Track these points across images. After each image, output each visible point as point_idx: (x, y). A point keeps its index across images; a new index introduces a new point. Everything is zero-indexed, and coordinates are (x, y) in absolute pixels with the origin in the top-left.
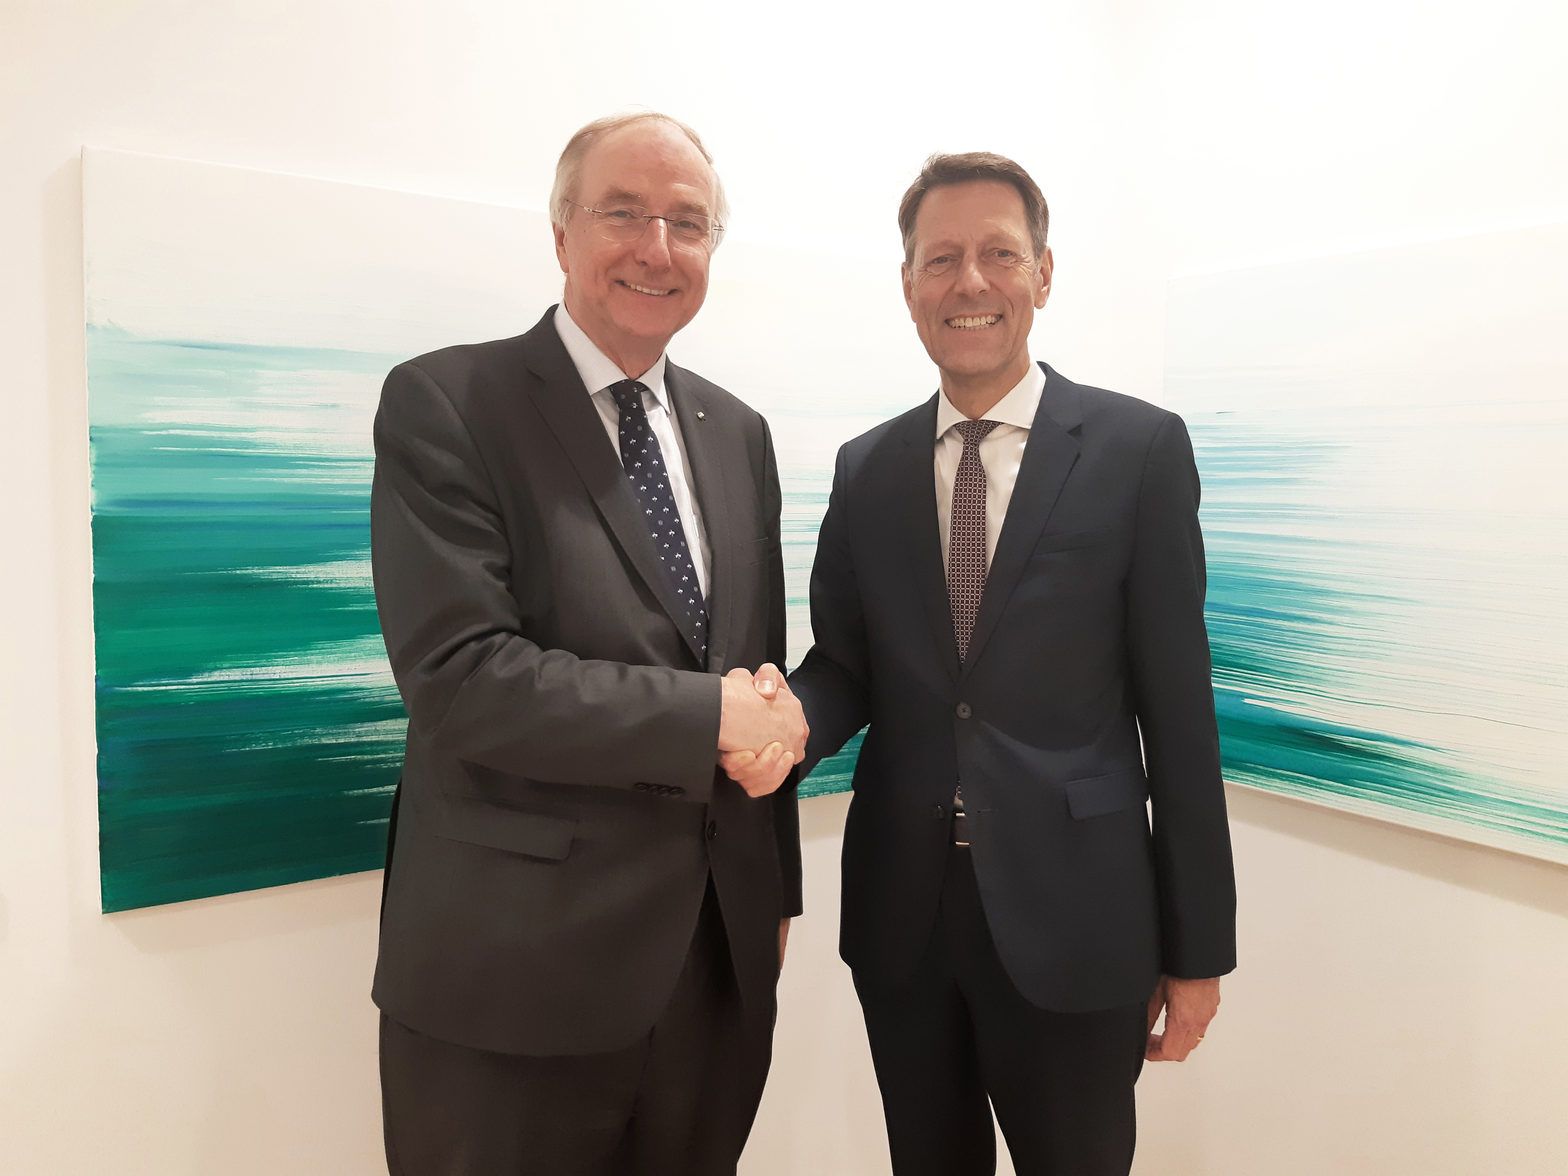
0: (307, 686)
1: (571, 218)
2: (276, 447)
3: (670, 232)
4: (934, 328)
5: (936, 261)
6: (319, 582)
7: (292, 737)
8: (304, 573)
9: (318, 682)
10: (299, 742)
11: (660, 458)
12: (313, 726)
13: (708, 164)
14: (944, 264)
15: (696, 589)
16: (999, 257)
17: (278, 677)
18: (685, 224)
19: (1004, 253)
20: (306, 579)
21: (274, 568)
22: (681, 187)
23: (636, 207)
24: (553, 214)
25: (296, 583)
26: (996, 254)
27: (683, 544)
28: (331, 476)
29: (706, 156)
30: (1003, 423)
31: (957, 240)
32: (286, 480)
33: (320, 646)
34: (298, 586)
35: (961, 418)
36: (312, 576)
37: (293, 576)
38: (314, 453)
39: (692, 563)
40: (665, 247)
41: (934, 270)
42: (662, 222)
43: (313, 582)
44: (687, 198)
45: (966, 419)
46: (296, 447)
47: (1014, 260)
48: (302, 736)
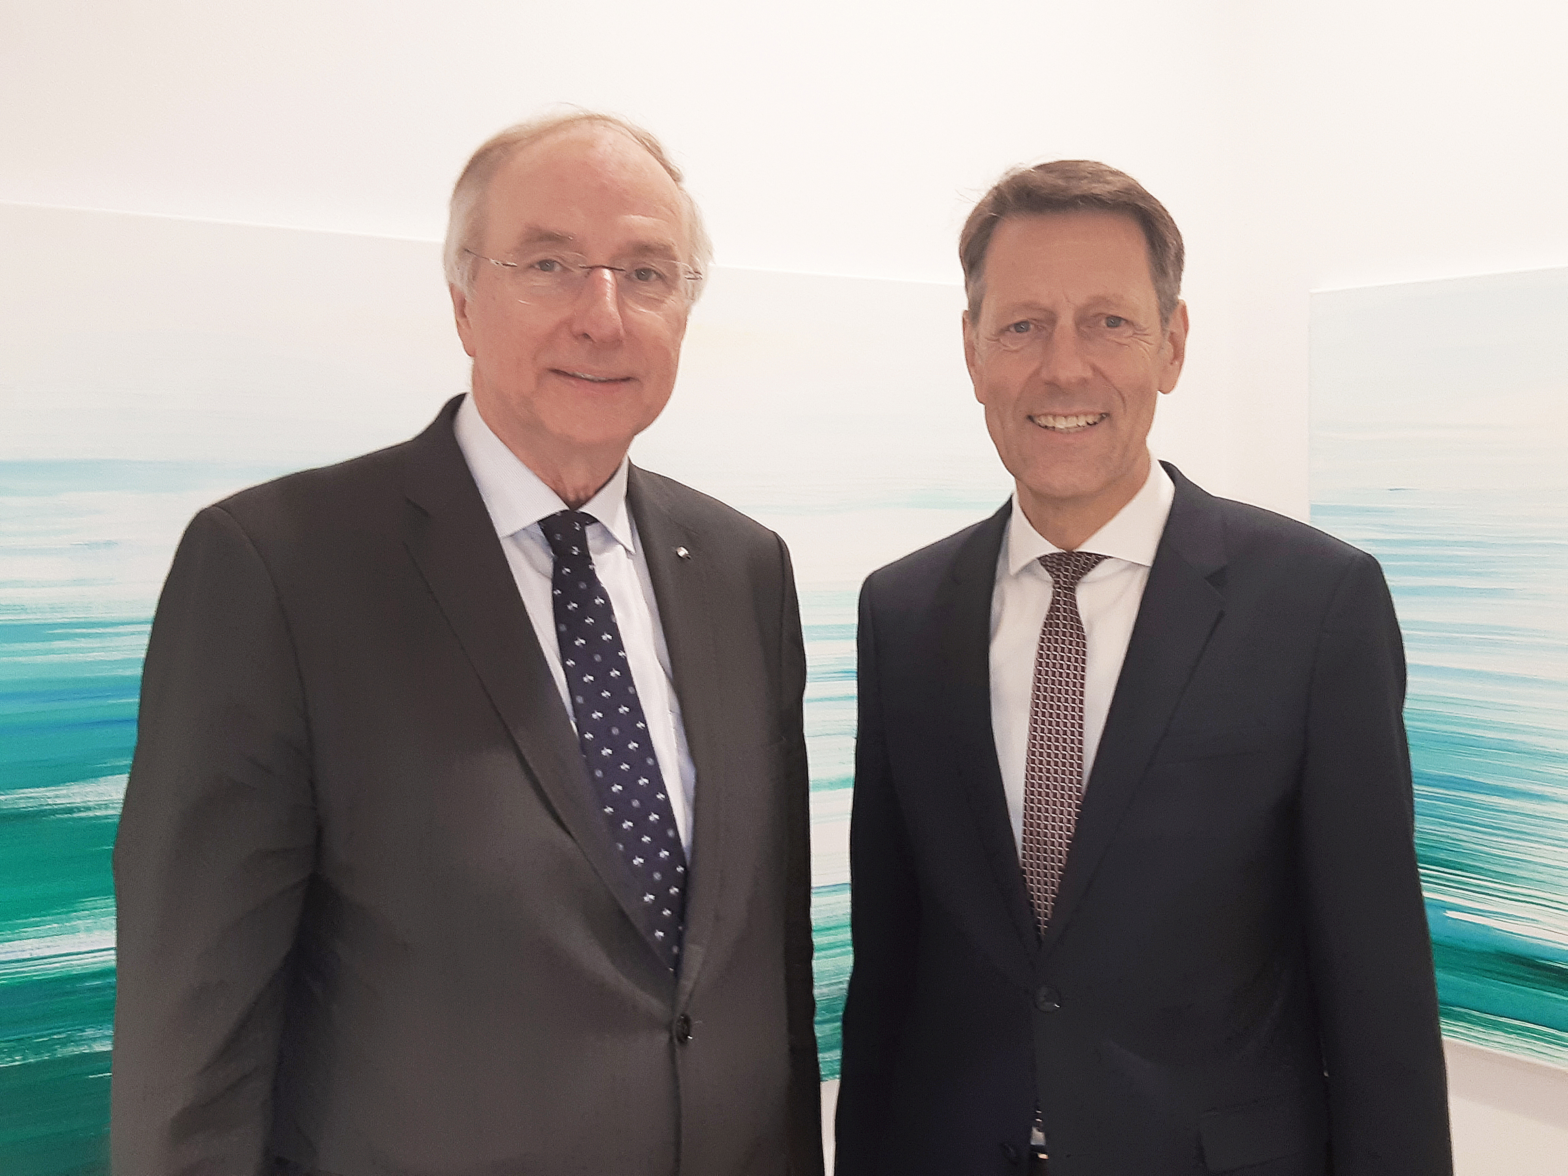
0: (71, 966)
1: (474, 278)
2: (23, 609)
3: (620, 289)
4: (1010, 425)
5: (1012, 329)
6: (88, 809)
7: (49, 1046)
8: (64, 796)
9: (89, 959)
10: (62, 1052)
11: (614, 629)
12: (80, 1027)
13: (674, 182)
14: (1025, 334)
15: (671, 833)
16: (1109, 329)
17: (28, 956)
18: (643, 274)
19: (1115, 321)
20: (68, 805)
21: (22, 791)
22: (636, 219)
23: (568, 255)
24: (450, 272)
25: (54, 812)
26: (1103, 323)
27: (650, 761)
28: (103, 649)
29: (671, 172)
30: (1110, 557)
31: (1045, 302)
32: (39, 659)
33: (89, 905)
34: (58, 816)
35: (1050, 549)
36: (78, 801)
37: (50, 801)
38: (81, 615)
39: (665, 792)
40: (611, 307)
41: (1012, 342)
42: (607, 274)
43: (79, 810)
44: (642, 237)
45: (1056, 550)
46: (53, 609)
47: (1130, 332)
48: (64, 1043)
